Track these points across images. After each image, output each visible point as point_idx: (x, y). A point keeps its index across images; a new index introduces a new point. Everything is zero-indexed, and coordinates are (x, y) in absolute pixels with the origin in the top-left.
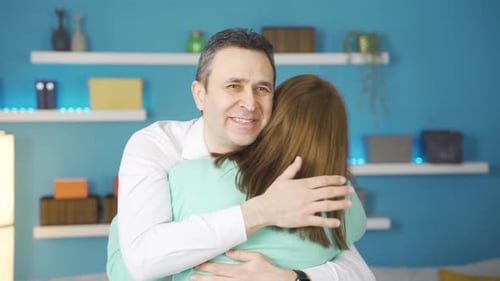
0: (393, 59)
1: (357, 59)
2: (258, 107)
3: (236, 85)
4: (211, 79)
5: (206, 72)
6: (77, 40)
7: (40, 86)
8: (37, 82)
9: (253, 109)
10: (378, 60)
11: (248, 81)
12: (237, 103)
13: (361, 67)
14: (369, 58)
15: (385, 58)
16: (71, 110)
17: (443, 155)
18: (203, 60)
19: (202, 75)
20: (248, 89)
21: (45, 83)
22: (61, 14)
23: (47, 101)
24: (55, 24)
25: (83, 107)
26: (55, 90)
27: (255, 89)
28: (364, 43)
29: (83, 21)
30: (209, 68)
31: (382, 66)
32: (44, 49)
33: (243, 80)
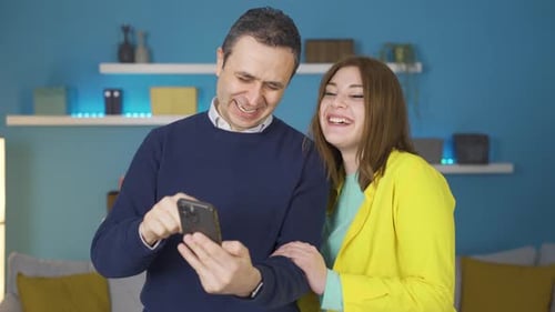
0: (425, 69)
6: (140, 52)
7: (108, 94)
8: (105, 90)
10: (412, 70)
14: (403, 67)
15: (419, 67)
16: (135, 115)
21: (112, 92)
22: (126, 30)
23: (114, 107)
24: (122, 39)
25: (146, 112)
26: (120, 99)
28: (400, 55)
29: (146, 36)
31: (416, 74)
32: (111, 61)
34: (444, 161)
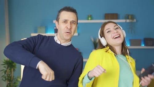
0: (137, 21)
1: (128, 21)
3: (65, 21)
7: (55, 28)
10: (133, 21)
11: (69, 20)
13: (129, 23)
14: (131, 21)
15: (135, 20)
28: (130, 17)
31: (134, 23)
34: (142, 45)
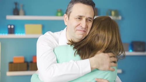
0: (123, 18)
2: (87, 27)
4: (71, 14)
5: (69, 12)
6: (21, 12)
7: (9, 27)
8: (8, 25)
9: (85, 27)
10: (118, 19)
11: (84, 17)
12: (79, 24)
15: (120, 18)
17: (139, 49)
18: (69, 7)
19: (68, 13)
20: (84, 19)
21: (11, 26)
22: (16, 4)
23: (11, 31)
24: (14, 7)
25: (23, 33)
26: (14, 28)
27: (87, 20)
28: (113, 13)
29: (23, 6)
30: (71, 10)
31: (119, 21)
32: (10, 14)
33: (83, 16)
